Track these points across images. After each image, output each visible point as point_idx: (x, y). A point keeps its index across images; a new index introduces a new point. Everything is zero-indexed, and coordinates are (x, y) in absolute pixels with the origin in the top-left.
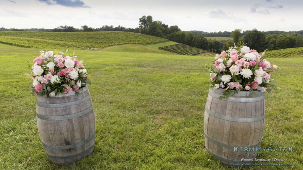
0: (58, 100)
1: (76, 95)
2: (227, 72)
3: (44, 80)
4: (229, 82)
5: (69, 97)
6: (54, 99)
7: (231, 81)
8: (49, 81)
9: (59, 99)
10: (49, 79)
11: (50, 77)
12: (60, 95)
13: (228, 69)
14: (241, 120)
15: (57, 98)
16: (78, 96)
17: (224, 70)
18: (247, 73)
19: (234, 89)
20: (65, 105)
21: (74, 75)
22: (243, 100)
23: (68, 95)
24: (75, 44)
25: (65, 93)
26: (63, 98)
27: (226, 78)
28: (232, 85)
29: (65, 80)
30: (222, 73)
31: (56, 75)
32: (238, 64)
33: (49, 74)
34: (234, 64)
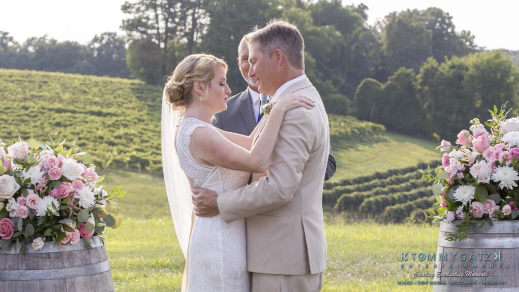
0: (48, 260)
1: (87, 251)
2: (466, 178)
3: (17, 209)
4: (473, 201)
5: (72, 254)
6: (36, 259)
7: (477, 199)
8: (32, 211)
9: (49, 258)
10: (32, 207)
11: (33, 201)
12: (52, 249)
13: (467, 171)
15: (44, 255)
16: (89, 253)
17: (461, 176)
18: (507, 177)
19: (485, 217)
20: (63, 273)
21: (86, 197)
23: (68, 248)
25: (65, 242)
26: (59, 255)
27: (464, 193)
28: (478, 208)
29: (69, 210)
30: (456, 183)
31: (46, 197)
32: (487, 159)
33: (32, 194)
34: (480, 158)
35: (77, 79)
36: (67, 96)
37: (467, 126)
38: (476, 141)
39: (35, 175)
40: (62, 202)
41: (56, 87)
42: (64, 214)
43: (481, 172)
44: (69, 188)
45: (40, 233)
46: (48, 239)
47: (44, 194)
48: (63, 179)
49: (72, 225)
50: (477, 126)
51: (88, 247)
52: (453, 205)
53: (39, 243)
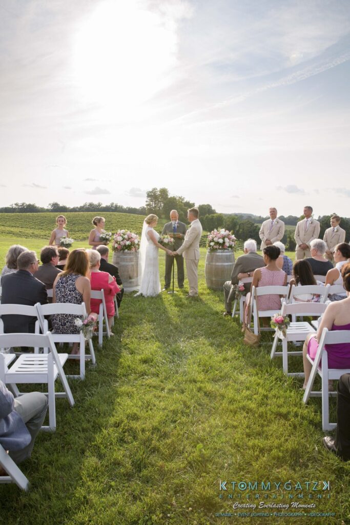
0: (128, 254)
2: (213, 241)
3: (122, 243)
6: (126, 253)
7: (215, 245)
8: (125, 244)
12: (129, 252)
13: (213, 239)
14: (220, 264)
18: (221, 241)
19: (216, 249)
20: (131, 257)
21: (136, 241)
22: (220, 254)
23: (132, 252)
24: (37, 232)
25: (131, 250)
27: (212, 244)
28: (215, 247)
29: (133, 244)
30: (211, 242)
33: (125, 241)
34: (216, 237)
35: (136, 215)
36: (134, 219)
37: (213, 230)
38: (215, 233)
39: (126, 237)
40: (131, 242)
41: (132, 217)
42: (131, 245)
43: (216, 239)
44: (132, 240)
45: (127, 248)
46: (128, 250)
47: (128, 240)
48: (132, 238)
49: (133, 247)
50: (215, 230)
51: (136, 252)
52: (210, 246)
53: (126, 250)
